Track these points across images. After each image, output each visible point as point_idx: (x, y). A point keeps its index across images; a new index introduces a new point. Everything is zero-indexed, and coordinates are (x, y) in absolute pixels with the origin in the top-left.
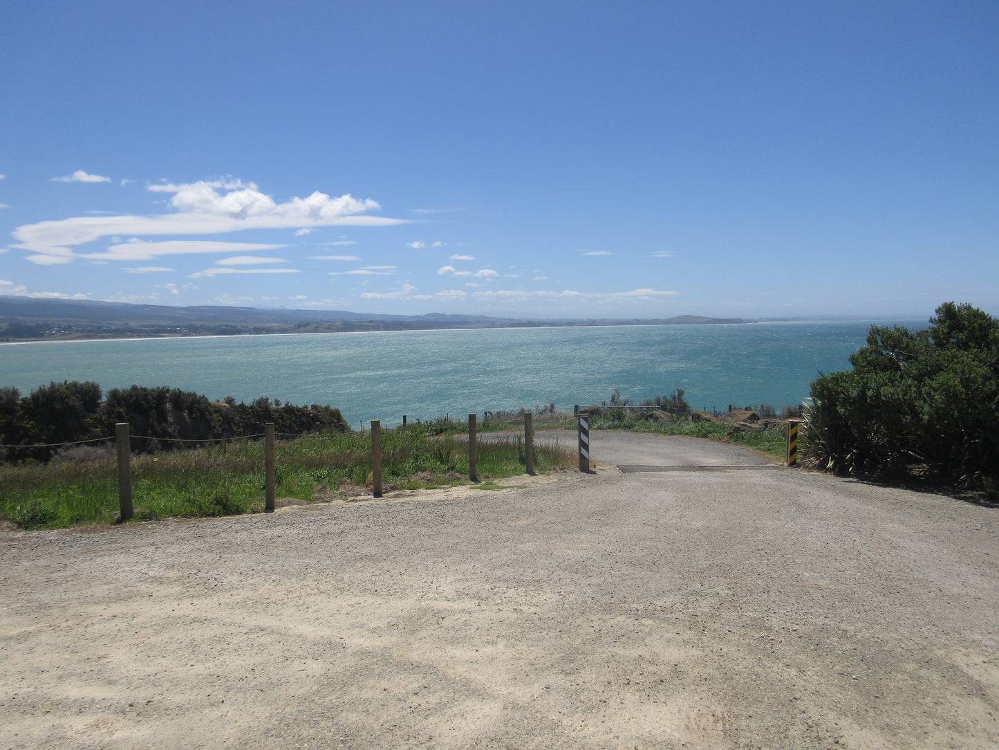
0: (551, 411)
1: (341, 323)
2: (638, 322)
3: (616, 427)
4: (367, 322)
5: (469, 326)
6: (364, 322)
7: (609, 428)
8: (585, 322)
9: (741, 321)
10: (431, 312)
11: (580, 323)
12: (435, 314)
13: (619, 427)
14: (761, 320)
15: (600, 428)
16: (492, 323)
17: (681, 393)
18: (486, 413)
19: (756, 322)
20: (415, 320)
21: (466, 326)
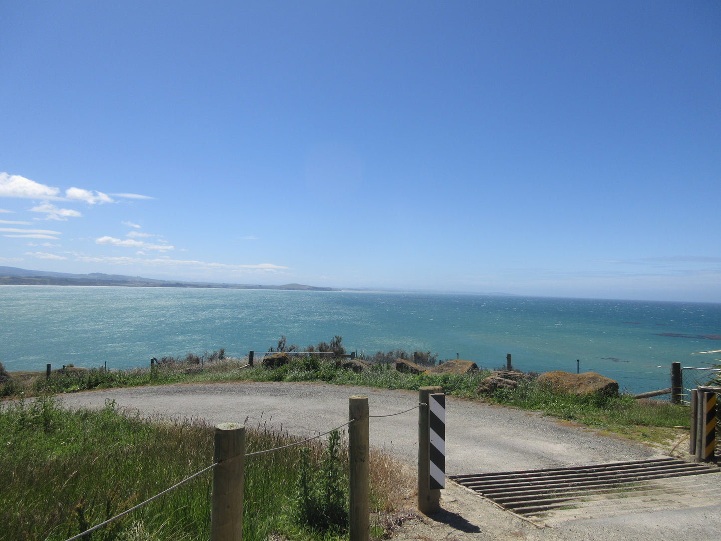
0: (221, 357)
1: (9, 277)
2: (260, 287)
3: (312, 379)
4: (35, 277)
5: (127, 284)
6: (32, 277)
7: (306, 379)
8: (221, 285)
9: (330, 289)
10: (95, 272)
11: (217, 286)
12: (97, 274)
13: (317, 377)
14: (343, 289)
15: (295, 379)
16: (147, 283)
17: (339, 340)
18: (152, 361)
19: (340, 290)
20: (80, 278)
21: (125, 284)
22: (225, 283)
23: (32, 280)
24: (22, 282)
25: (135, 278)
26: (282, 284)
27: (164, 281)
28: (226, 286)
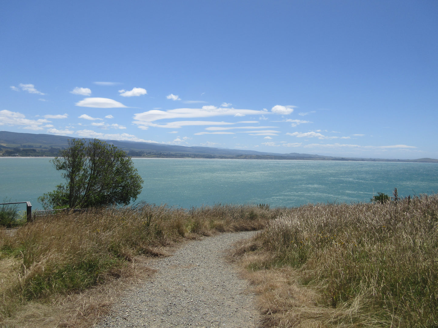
27: (332, 157)
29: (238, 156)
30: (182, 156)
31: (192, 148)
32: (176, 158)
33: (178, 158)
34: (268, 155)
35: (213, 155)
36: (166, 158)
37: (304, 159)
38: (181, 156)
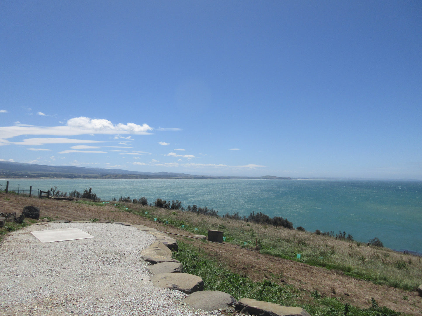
1: (121, 175)
2: (248, 178)
5: (177, 178)
9: (290, 178)
12: (163, 172)
19: (296, 179)
20: (154, 174)
21: (175, 178)
22: (229, 176)
23: (131, 176)
24: (127, 177)
25: (181, 174)
26: (261, 176)
27: (196, 175)
28: (229, 178)
29: (103, 176)
30: (39, 176)
31: (56, 167)
32: (31, 178)
33: (33, 178)
34: (134, 175)
35: (76, 175)
36: (18, 178)
37: (168, 178)
38: (37, 176)
